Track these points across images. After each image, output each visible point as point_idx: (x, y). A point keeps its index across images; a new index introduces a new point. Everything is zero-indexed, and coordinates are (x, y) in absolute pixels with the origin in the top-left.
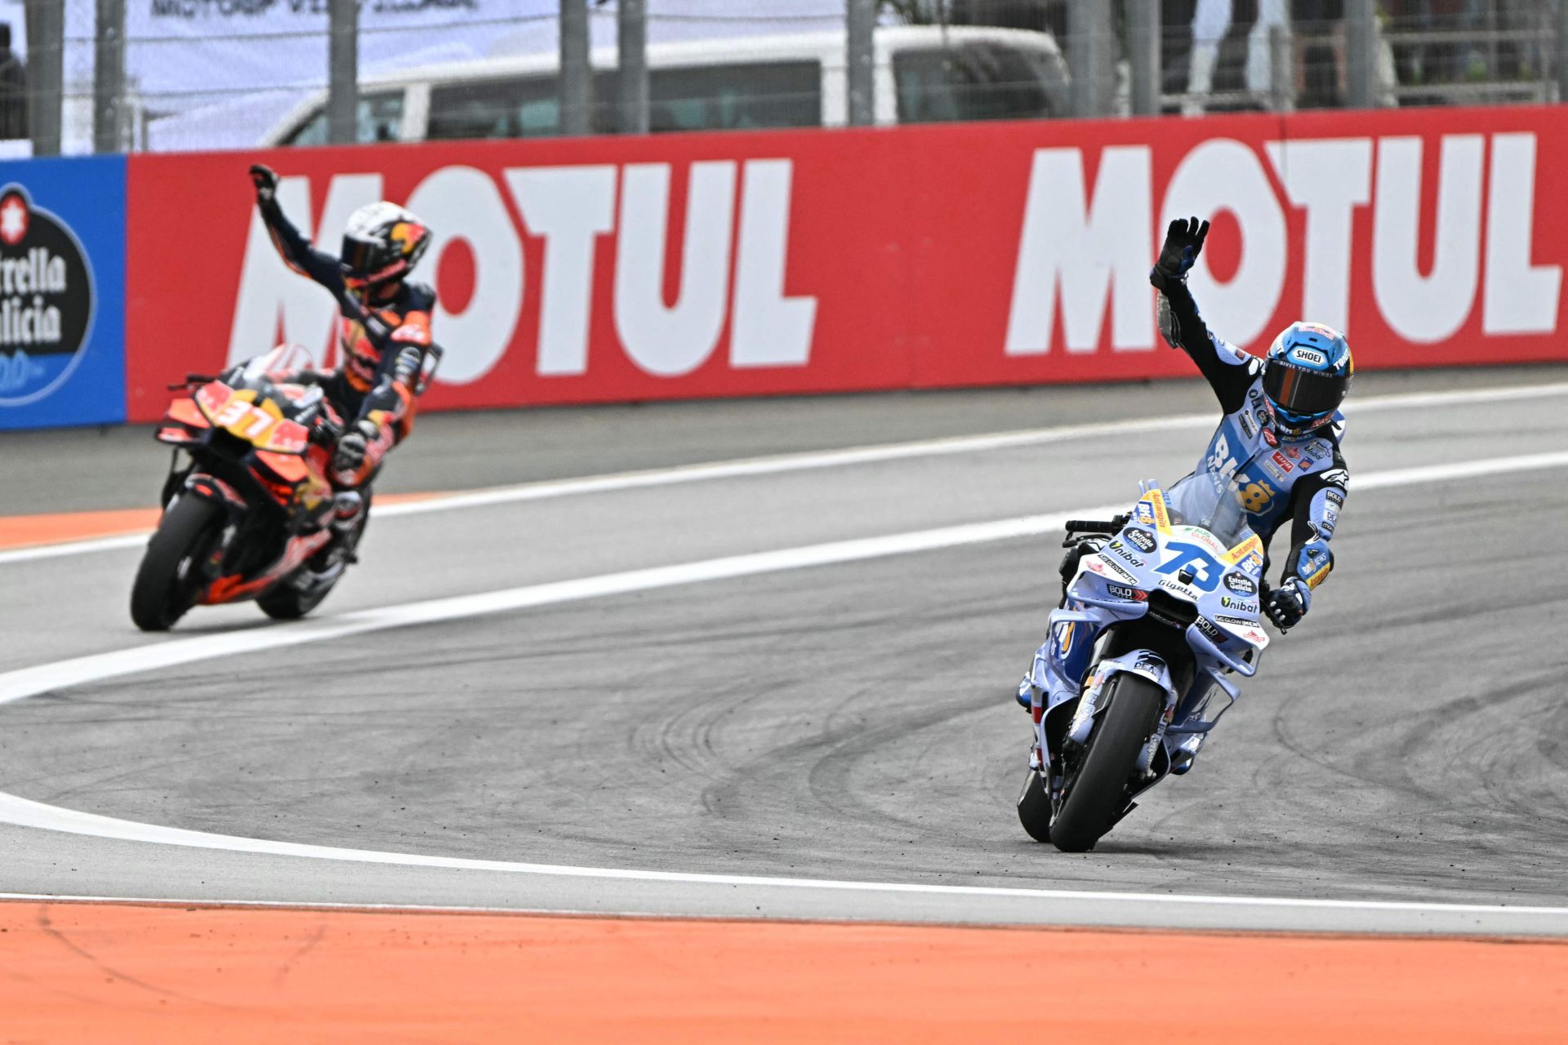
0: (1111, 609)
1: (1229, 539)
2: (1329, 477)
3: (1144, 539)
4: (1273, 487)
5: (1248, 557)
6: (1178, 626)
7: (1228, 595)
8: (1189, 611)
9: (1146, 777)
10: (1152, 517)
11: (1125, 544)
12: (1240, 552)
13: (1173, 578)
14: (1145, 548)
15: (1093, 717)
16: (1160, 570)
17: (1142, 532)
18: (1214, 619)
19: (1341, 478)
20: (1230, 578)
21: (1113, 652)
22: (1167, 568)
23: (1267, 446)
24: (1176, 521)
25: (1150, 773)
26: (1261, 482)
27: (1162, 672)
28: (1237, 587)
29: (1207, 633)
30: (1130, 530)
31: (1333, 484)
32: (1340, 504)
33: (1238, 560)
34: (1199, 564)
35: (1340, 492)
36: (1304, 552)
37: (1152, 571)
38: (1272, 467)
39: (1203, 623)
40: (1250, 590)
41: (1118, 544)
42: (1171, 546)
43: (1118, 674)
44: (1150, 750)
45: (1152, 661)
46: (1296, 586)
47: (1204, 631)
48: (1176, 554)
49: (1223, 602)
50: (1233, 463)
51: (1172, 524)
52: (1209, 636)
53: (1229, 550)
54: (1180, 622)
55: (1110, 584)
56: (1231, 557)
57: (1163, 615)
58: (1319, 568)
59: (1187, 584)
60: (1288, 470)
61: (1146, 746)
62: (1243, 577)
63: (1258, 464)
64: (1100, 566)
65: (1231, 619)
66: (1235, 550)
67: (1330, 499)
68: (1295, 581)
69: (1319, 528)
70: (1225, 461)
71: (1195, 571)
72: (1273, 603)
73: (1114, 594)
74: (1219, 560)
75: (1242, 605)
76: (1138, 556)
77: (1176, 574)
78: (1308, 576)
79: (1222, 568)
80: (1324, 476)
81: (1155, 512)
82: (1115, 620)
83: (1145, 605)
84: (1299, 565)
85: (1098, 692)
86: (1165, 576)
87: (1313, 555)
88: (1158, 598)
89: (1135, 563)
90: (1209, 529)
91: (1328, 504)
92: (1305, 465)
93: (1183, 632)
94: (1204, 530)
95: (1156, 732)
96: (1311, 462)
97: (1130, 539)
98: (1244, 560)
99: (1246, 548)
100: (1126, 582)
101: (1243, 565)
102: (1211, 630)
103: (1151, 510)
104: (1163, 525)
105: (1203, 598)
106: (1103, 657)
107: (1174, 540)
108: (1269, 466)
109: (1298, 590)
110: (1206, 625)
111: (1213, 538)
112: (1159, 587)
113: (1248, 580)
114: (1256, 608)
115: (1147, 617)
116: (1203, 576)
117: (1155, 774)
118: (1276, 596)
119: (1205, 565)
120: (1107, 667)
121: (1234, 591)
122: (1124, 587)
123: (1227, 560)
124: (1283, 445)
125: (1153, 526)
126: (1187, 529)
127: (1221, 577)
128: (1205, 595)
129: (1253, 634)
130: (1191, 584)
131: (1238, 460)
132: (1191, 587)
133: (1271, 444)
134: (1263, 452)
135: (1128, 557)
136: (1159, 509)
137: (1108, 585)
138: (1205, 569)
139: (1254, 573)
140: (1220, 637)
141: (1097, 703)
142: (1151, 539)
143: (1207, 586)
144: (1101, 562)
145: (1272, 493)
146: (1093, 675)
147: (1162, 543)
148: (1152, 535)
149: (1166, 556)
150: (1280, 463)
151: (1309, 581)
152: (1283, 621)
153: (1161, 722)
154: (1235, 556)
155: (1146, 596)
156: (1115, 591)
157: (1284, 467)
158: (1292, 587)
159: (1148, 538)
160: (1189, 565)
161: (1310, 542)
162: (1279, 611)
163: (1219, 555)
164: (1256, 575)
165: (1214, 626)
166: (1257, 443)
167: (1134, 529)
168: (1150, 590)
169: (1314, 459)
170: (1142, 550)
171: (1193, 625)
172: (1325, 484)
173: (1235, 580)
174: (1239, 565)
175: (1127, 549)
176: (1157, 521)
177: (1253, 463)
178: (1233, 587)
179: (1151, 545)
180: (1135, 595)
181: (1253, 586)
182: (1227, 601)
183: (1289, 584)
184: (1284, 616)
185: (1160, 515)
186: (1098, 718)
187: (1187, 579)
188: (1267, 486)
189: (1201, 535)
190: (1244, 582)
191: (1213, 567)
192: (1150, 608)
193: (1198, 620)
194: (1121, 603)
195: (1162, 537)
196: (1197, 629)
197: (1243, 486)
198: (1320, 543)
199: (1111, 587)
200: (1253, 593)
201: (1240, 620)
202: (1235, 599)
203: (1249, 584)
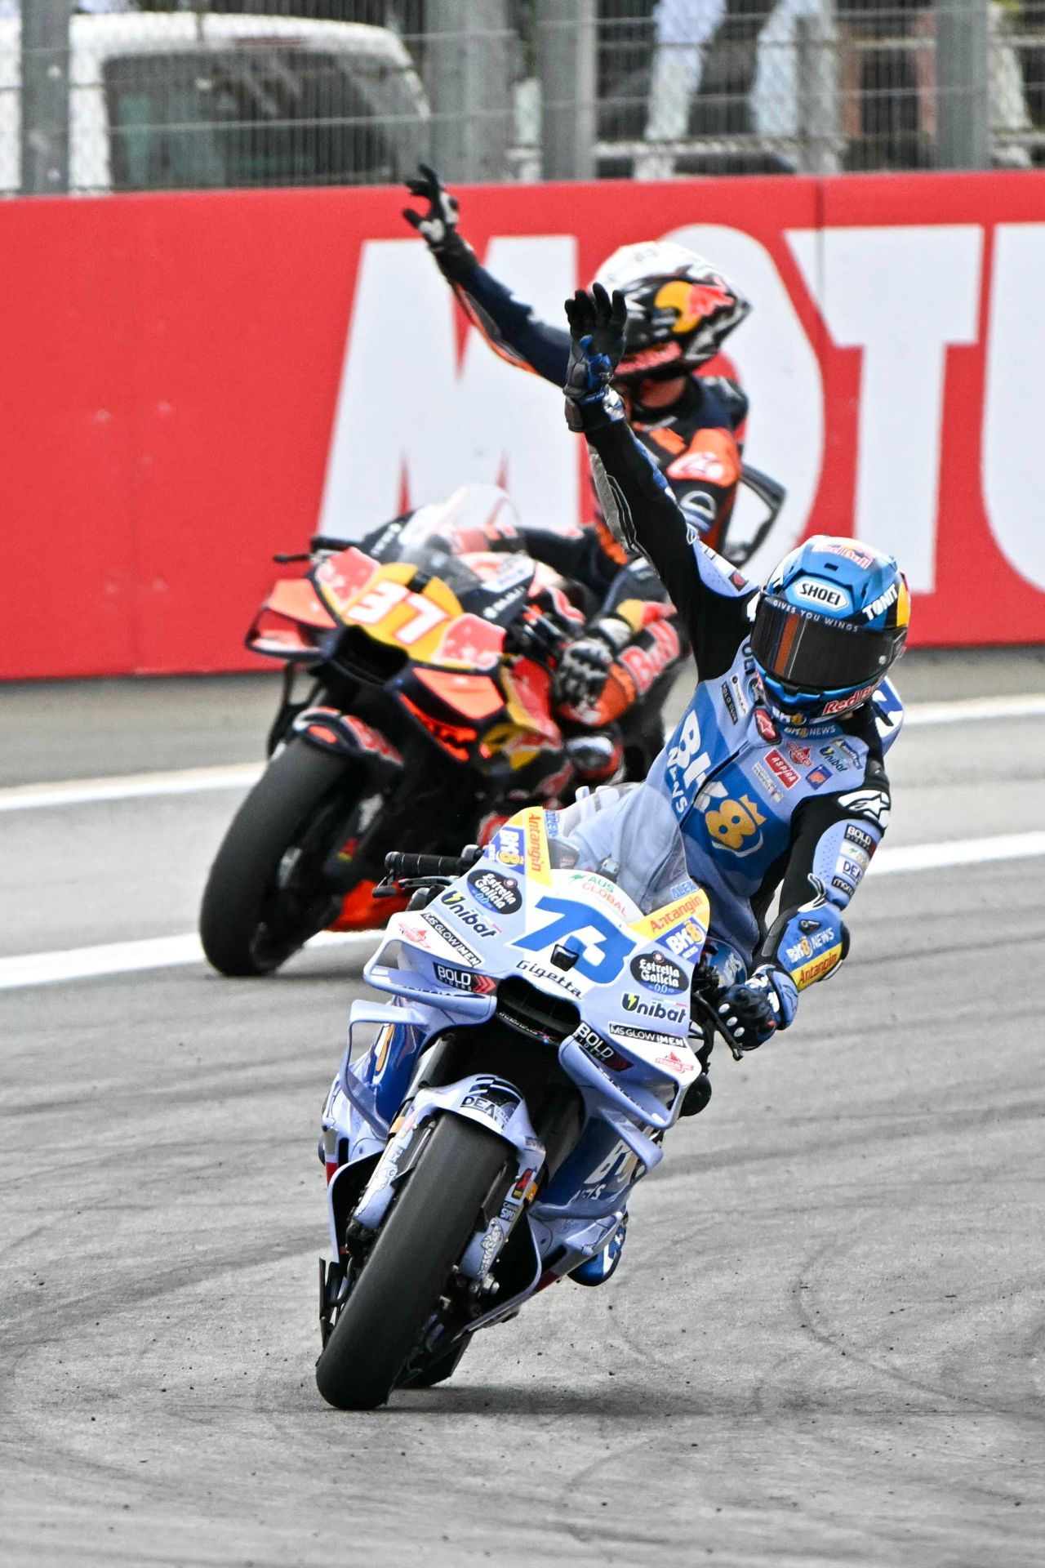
0: (442, 1008)
1: (652, 893)
2: (853, 803)
3: (503, 891)
4: (763, 809)
5: (679, 929)
6: (546, 1039)
7: (634, 990)
8: (566, 1014)
9: (481, 1289)
10: (521, 853)
11: (469, 898)
12: (667, 919)
13: (542, 958)
14: (501, 905)
15: (392, 1184)
16: (521, 943)
17: (500, 878)
18: (607, 1031)
19: (875, 806)
20: (642, 962)
21: (443, 1077)
22: (533, 942)
23: (760, 739)
24: (565, 861)
25: (489, 1283)
26: (744, 799)
27: (510, 1114)
28: (653, 978)
29: (594, 1053)
30: (481, 874)
31: (859, 815)
32: (870, 850)
33: (660, 933)
34: (589, 936)
35: (871, 830)
36: (793, 924)
37: (509, 944)
38: (765, 775)
39: (588, 1035)
40: (675, 983)
41: (456, 897)
42: (546, 904)
43: (437, 1113)
44: (489, 1244)
45: (495, 1096)
46: (771, 980)
47: (588, 1051)
48: (552, 917)
49: (626, 1002)
50: (705, 762)
51: (554, 865)
52: (600, 1058)
53: (646, 914)
54: (549, 1032)
55: (437, 963)
56: (650, 927)
57: (522, 1019)
58: (818, 952)
59: (566, 968)
60: (788, 784)
61: (479, 1237)
62: (666, 962)
63: (743, 767)
64: (422, 933)
65: (637, 1031)
66: (658, 914)
67: (852, 839)
68: (769, 972)
69: (827, 886)
70: (693, 759)
71: (582, 947)
72: (724, 1008)
73: (444, 980)
74: (627, 931)
75: (659, 1007)
76: (487, 918)
77: (548, 951)
78: (796, 965)
79: (632, 945)
80: (844, 801)
81: (528, 846)
82: (447, 1023)
83: (491, 1001)
84: (782, 945)
85: (405, 1144)
86: (529, 955)
87: (808, 931)
88: (514, 989)
89: (482, 930)
90: (613, 878)
91: (847, 847)
92: (817, 778)
93: (554, 1049)
94: (604, 880)
95: (499, 1214)
96: (827, 774)
97: (479, 890)
98: (672, 933)
99: (678, 913)
100: (463, 961)
101: (669, 941)
102: (601, 1048)
103: (521, 841)
104: (537, 868)
105: (593, 991)
106: (423, 1085)
107: (552, 894)
108: (758, 771)
109: (774, 987)
110: (593, 1039)
111: (618, 892)
112: (514, 970)
113: (675, 967)
114: (683, 1013)
115: (494, 1020)
116: (594, 956)
117: (497, 1286)
118: (730, 995)
119: (601, 938)
120: (424, 1100)
121: (648, 984)
122: (459, 970)
123: (640, 932)
124: (784, 741)
125: (520, 869)
126: (577, 877)
127: (627, 960)
128: (595, 989)
129: (674, 1058)
130: (572, 970)
131: (713, 760)
132: (573, 974)
133: (766, 737)
134: (752, 749)
135: (471, 919)
136: (535, 840)
137: (436, 965)
138: (599, 945)
139: (687, 955)
140: (618, 1062)
141: (400, 1163)
142: (515, 891)
143: (602, 974)
144: (425, 926)
145: (761, 819)
146: (404, 1115)
147: (530, 898)
148: (516, 883)
149: (534, 919)
150: (776, 770)
151: (796, 974)
152: (739, 1039)
153: (509, 1198)
154: (655, 925)
155: (493, 986)
156: (445, 976)
157: (783, 777)
158: (764, 982)
159: (508, 889)
160: (572, 939)
161: (806, 908)
162: (734, 1020)
163: (628, 922)
165: (606, 1043)
166: (744, 733)
167: (486, 872)
168: (502, 976)
169: (832, 769)
170: (495, 909)
171: (569, 1039)
172: (845, 813)
173: (651, 966)
174: (662, 941)
175: (471, 905)
176: (528, 862)
177: (735, 766)
178: (646, 978)
179: (512, 900)
180: (476, 986)
181: (682, 978)
182: (632, 1001)
183: (759, 976)
184: (741, 1030)
185: (536, 850)
186: (398, 1184)
187: (563, 961)
188: (753, 807)
189: (598, 888)
190: (667, 969)
191: (614, 941)
192: (500, 1006)
193: (578, 1031)
194: (452, 996)
195: (533, 888)
196: (576, 1045)
197: (715, 804)
198: (826, 910)
199: (443, 972)
200: (682, 988)
201: (654, 1034)
202: (648, 998)
203: (676, 973)
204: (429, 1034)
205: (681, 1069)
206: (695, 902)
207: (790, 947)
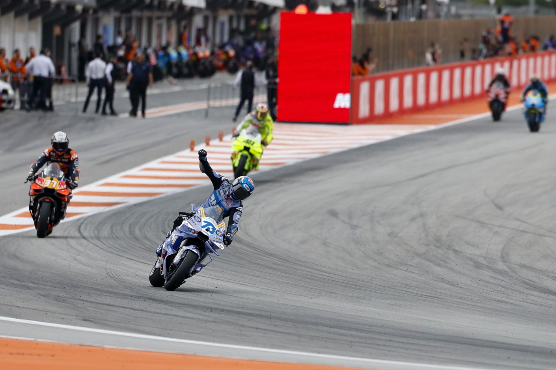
0: (187, 234)
1: (218, 222)
2: (238, 209)
3: (198, 219)
4: (224, 208)
5: (222, 227)
6: (204, 241)
7: (216, 236)
8: (207, 238)
9: (189, 275)
10: (201, 214)
11: (194, 219)
12: (220, 226)
13: (204, 229)
15: (180, 259)
16: (201, 227)
17: (198, 217)
19: (241, 209)
21: (187, 244)
22: (203, 227)
23: (225, 199)
24: (206, 216)
26: (222, 207)
27: (198, 251)
30: (195, 216)
31: (239, 211)
32: (241, 216)
33: (219, 228)
35: (241, 213)
36: (232, 228)
37: (199, 227)
38: (225, 204)
39: (210, 241)
40: (221, 235)
41: (192, 219)
42: (205, 222)
43: (188, 250)
44: (192, 269)
45: (196, 248)
46: (230, 235)
47: (209, 243)
48: (205, 224)
49: (215, 237)
50: (215, 201)
51: (205, 216)
53: (218, 225)
54: (204, 240)
55: (189, 228)
56: (218, 227)
57: (200, 238)
58: (235, 231)
59: (207, 231)
60: (228, 205)
62: (220, 232)
63: (221, 202)
64: (187, 224)
65: (216, 241)
66: (219, 225)
67: (238, 214)
68: (230, 234)
69: (235, 221)
70: (213, 201)
71: (210, 229)
72: (225, 239)
73: (189, 231)
74: (215, 227)
75: (219, 239)
76: (196, 223)
77: (205, 229)
78: (233, 233)
79: (216, 229)
80: (237, 209)
81: (202, 213)
82: (188, 237)
83: (197, 235)
84: (231, 230)
85: (182, 253)
86: (202, 229)
87: (234, 228)
88: (200, 233)
90: (214, 219)
91: (238, 215)
92: (233, 205)
93: (204, 243)
94: (213, 219)
95: (194, 265)
96: (235, 205)
98: (221, 228)
99: (222, 225)
100: (193, 228)
103: (201, 212)
104: (203, 216)
106: (184, 245)
107: (205, 220)
108: (224, 203)
109: (231, 236)
112: (200, 231)
113: (221, 233)
114: (222, 240)
115: (197, 237)
116: (211, 230)
118: (226, 237)
119: (212, 227)
120: (185, 248)
121: (218, 235)
122: (192, 230)
123: (217, 227)
124: (228, 199)
125: (201, 216)
126: (209, 218)
127: (215, 231)
128: (211, 235)
129: (221, 246)
131: (216, 201)
132: (208, 232)
133: (226, 198)
134: (223, 200)
135: (194, 223)
136: (203, 212)
137: (188, 229)
138: (212, 229)
140: (213, 245)
141: (181, 256)
142: (200, 220)
143: (212, 233)
144: (187, 223)
145: (224, 210)
146: (181, 249)
147: (203, 220)
148: (200, 218)
149: (203, 224)
150: (227, 203)
151: (233, 234)
152: (227, 244)
153: (196, 263)
154: (219, 227)
155: (197, 233)
156: (190, 230)
157: (228, 204)
158: (229, 236)
160: (208, 227)
161: (233, 225)
162: (226, 241)
164: (223, 232)
165: (212, 242)
166: (222, 198)
167: (196, 216)
168: (198, 231)
169: (235, 204)
170: (197, 221)
171: (207, 241)
172: (237, 210)
173: (218, 232)
174: (220, 229)
175: (194, 221)
176: (202, 215)
177: (220, 202)
179: (200, 221)
180: (195, 232)
181: (222, 234)
182: (216, 237)
183: (228, 235)
184: (227, 243)
185: (203, 214)
186: (181, 260)
187: (207, 230)
188: (223, 208)
190: (220, 233)
191: (214, 228)
192: (198, 236)
193: (208, 240)
194: (191, 233)
196: (208, 242)
197: (217, 208)
198: (236, 225)
199: (189, 229)
200: (222, 236)
201: (218, 242)
202: (218, 237)
203: (221, 234)
204: (184, 238)
205: (222, 247)
207: (232, 230)
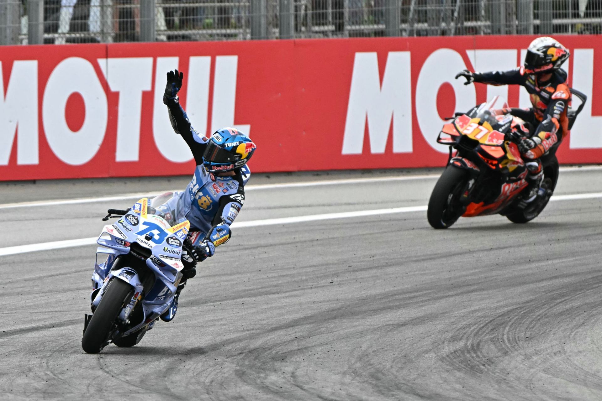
1: (173, 222)
2: (234, 198)
3: (134, 219)
4: (212, 199)
5: (180, 230)
6: (143, 259)
7: (167, 246)
8: (148, 252)
9: (125, 323)
10: (140, 210)
11: (125, 221)
12: (177, 228)
13: (143, 237)
14: (133, 223)
15: (102, 295)
16: (138, 233)
17: (133, 216)
18: (159, 257)
19: (240, 198)
20: (170, 239)
21: (117, 268)
22: (141, 233)
23: (211, 181)
24: (152, 212)
25: (128, 321)
26: (207, 196)
28: (172, 243)
29: (155, 262)
30: (128, 215)
31: (235, 201)
32: (238, 210)
33: (175, 232)
34: (156, 232)
35: (238, 205)
36: (215, 229)
37: (134, 234)
38: (212, 190)
39: (153, 258)
40: (178, 245)
41: (122, 221)
42: (145, 223)
43: (114, 277)
44: (127, 311)
45: (128, 273)
46: (207, 244)
48: (147, 227)
49: (164, 249)
50: (197, 187)
51: (149, 213)
52: (157, 264)
53: (172, 226)
54: (144, 257)
56: (172, 230)
57: (137, 253)
58: (222, 236)
59: (148, 240)
60: (218, 192)
61: (124, 309)
62: (176, 239)
63: (207, 188)
64: (112, 230)
65: (167, 257)
66: (175, 227)
67: (233, 207)
68: (207, 242)
69: (225, 219)
70: (194, 186)
71: (153, 235)
72: (193, 251)
74: (166, 231)
75: (173, 251)
76: (129, 227)
77: (144, 236)
78: (215, 240)
79: (167, 234)
80: (232, 197)
81: (142, 208)
83: (129, 248)
85: (106, 284)
86: (139, 237)
87: (219, 231)
88: (135, 246)
89: (128, 230)
91: (231, 209)
92: (225, 191)
93: (145, 261)
95: (129, 303)
96: (227, 190)
97: (128, 219)
98: (178, 232)
99: (181, 226)
100: (122, 238)
101: (177, 233)
102: (157, 261)
103: (140, 207)
104: (144, 214)
105: (155, 247)
107: (147, 221)
108: (210, 189)
109: (208, 246)
110: (155, 259)
111: (164, 221)
112: (135, 240)
113: (178, 240)
114: (180, 252)
115: (130, 253)
116: (156, 237)
117: (129, 322)
118: (195, 248)
119: (159, 233)
120: (112, 274)
121: (171, 245)
122: (121, 240)
123: (170, 231)
124: (217, 181)
125: (139, 214)
126: (154, 216)
127: (166, 238)
128: (156, 246)
129: (176, 264)
130: (150, 241)
131: (199, 186)
132: (150, 242)
133: (212, 180)
134: (209, 183)
135: (125, 227)
136: (144, 207)
138: (158, 234)
139: (182, 237)
140: (162, 265)
142: (137, 220)
143: (158, 242)
144: (113, 228)
145: (211, 201)
146: (107, 277)
147: (141, 222)
148: (138, 218)
149: (141, 227)
150: (215, 188)
151: (215, 243)
153: (132, 299)
154: (174, 229)
155: (129, 244)
157: (216, 190)
158: (205, 244)
159: (135, 219)
160: (151, 233)
161: (219, 225)
162: (196, 254)
163: (166, 228)
164: (183, 238)
165: (159, 260)
166: (207, 179)
167: (130, 215)
168: (132, 242)
169: (229, 189)
171: (149, 259)
172: (232, 200)
173: (172, 240)
174: (175, 234)
175: (125, 223)
176: (142, 212)
177: (205, 188)
178: (170, 243)
179: (136, 222)
180: (125, 244)
181: (180, 244)
182: (166, 249)
184: (198, 257)
185: (144, 209)
187: (147, 238)
188: (209, 198)
189: (159, 219)
190: (177, 241)
191: (162, 233)
192: (131, 250)
193: (151, 256)
194: (119, 247)
195: (142, 219)
196: (150, 260)
197: (200, 197)
198: (225, 226)
199: (118, 241)
200: (180, 246)
201: (171, 258)
202: (170, 248)
203: (179, 242)
204: (116, 256)
205: (178, 267)
206: (186, 223)
207: (214, 235)
